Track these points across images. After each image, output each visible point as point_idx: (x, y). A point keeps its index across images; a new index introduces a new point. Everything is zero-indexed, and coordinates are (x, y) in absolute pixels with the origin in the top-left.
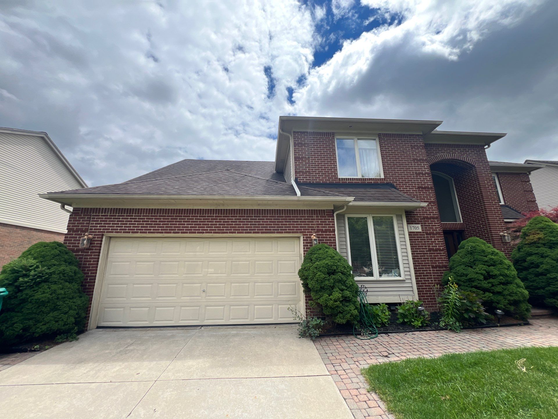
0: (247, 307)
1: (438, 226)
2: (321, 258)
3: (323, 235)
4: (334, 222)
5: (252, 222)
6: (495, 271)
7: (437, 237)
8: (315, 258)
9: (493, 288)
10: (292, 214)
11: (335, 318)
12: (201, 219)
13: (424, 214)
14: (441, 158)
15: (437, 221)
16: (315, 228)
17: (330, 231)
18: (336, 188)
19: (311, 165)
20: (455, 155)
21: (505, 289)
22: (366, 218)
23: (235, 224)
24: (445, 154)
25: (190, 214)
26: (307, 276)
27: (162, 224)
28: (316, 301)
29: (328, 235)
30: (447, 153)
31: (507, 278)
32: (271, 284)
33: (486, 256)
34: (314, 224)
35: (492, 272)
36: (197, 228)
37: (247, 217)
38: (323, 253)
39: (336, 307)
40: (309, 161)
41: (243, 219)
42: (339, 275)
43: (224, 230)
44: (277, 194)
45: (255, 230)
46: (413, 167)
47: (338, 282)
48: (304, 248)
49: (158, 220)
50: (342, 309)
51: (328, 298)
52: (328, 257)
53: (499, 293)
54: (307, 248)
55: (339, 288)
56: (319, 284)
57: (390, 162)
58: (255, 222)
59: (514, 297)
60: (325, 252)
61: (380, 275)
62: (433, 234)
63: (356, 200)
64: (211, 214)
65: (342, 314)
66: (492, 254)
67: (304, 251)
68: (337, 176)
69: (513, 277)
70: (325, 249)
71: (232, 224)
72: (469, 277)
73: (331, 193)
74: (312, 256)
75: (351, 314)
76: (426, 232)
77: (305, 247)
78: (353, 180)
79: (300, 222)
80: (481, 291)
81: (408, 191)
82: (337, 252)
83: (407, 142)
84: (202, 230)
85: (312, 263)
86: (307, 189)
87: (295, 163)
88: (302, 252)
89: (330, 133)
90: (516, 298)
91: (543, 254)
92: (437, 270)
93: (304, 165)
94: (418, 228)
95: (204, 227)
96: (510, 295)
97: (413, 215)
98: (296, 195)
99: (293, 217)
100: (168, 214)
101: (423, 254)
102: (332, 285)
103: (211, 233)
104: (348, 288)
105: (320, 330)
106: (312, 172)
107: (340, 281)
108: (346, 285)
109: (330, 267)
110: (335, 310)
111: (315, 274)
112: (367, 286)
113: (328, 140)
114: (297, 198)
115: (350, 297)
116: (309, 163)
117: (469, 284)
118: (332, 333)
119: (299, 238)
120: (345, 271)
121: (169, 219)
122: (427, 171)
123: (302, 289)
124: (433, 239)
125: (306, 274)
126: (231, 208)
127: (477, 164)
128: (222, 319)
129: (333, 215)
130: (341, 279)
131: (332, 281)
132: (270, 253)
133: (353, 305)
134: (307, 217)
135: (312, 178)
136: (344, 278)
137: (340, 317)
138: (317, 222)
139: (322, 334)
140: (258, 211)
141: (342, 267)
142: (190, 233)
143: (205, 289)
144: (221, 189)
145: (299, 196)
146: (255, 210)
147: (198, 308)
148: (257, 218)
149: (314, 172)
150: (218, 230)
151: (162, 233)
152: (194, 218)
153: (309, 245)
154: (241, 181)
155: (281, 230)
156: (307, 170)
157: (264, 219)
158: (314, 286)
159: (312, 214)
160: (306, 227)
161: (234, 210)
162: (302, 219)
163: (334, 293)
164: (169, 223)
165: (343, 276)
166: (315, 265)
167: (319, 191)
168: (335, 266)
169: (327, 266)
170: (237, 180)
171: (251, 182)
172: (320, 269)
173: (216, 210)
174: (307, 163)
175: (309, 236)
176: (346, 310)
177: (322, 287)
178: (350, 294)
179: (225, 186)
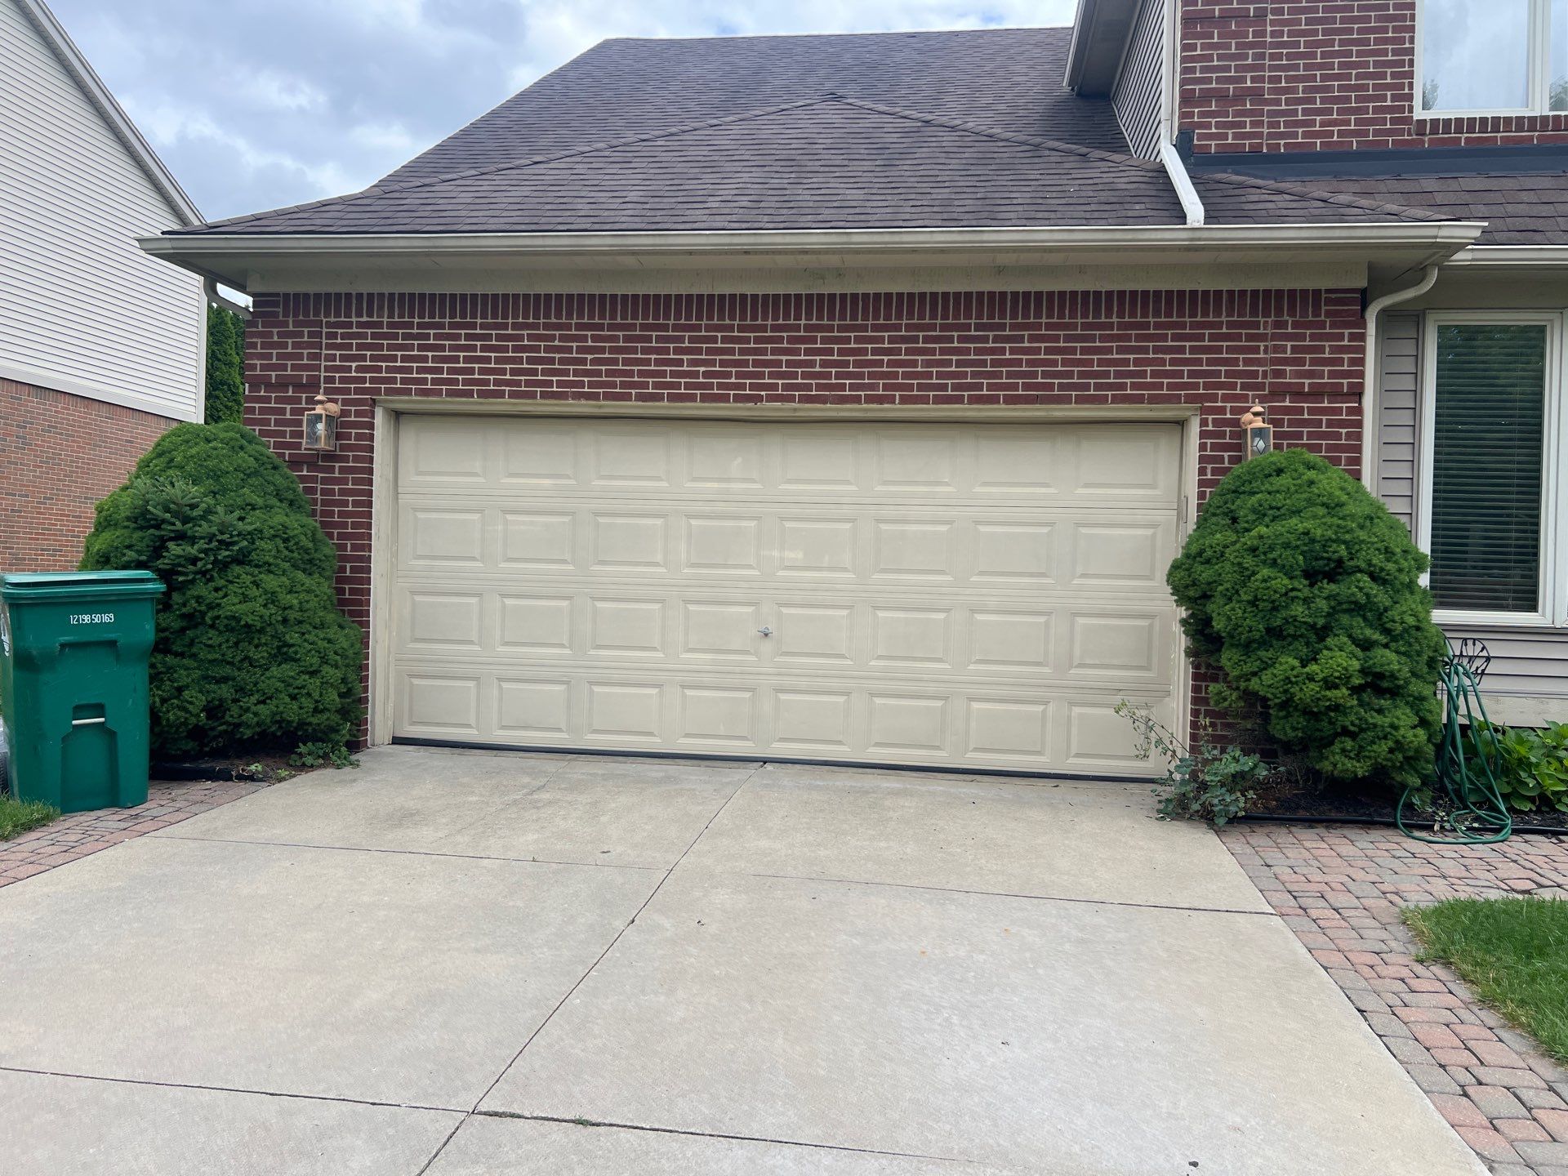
0: (939, 703)
2: (1278, 509)
3: (1300, 411)
4: (1362, 350)
5: (967, 351)
8: (1254, 511)
10: (1157, 314)
11: (1322, 754)
12: (747, 340)
16: (1265, 377)
17: (1336, 394)
18: (1398, 177)
19: (1273, 57)
22: (1542, 330)
23: (890, 363)
25: (699, 317)
26: (1209, 584)
27: (593, 362)
28: (1243, 685)
29: (1324, 411)
32: (1042, 619)
34: (1258, 362)
36: (733, 380)
37: (943, 328)
38: (1293, 489)
39: (1329, 708)
40: (1263, 34)
41: (927, 340)
42: (1359, 581)
43: (842, 387)
44: (1088, 215)
45: (979, 387)
47: (1348, 611)
48: (1202, 471)
49: (575, 345)
50: (1357, 722)
51: (1295, 672)
52: (1314, 504)
54: (1214, 471)
55: (1350, 636)
56: (1261, 615)
58: (978, 351)
60: (1300, 486)
63: (1498, 236)
64: (787, 316)
65: (1354, 739)
67: (1201, 483)
68: (1411, 109)
70: (1301, 469)
71: (880, 363)
73: (1364, 202)
74: (1238, 502)
75: (1397, 742)
77: (1209, 467)
78: (1496, 129)
79: (1194, 350)
82: (1360, 489)
84: (753, 387)
85: (1237, 532)
86: (1241, 186)
87: (1185, 48)
88: (1192, 489)
93: (1233, 57)
95: (761, 375)
98: (1182, 218)
99: (1157, 326)
100: (613, 316)
102: (1321, 622)
103: (791, 399)
104: (1395, 639)
105: (1251, 795)
106: (1272, 91)
107: (1356, 608)
108: (1388, 626)
109: (1317, 547)
110: (1325, 723)
111: (1246, 575)
112: (1494, 650)
114: (1184, 235)
115: (1401, 676)
116: (1263, 45)
118: (1302, 814)
119: (1181, 424)
120: (1390, 566)
121: (615, 339)
123: (1181, 641)
125: (1205, 574)
126: (871, 289)
128: (840, 743)
129: (1363, 317)
130: (1363, 600)
131: (1323, 605)
132: (1043, 490)
133: (1408, 710)
134: (1230, 325)
135: (1271, 125)
136: (1381, 596)
137: (1343, 750)
138: (1276, 349)
139: (1255, 813)
140: (996, 302)
141: (1378, 549)
142: (704, 398)
143: (771, 628)
144: (827, 198)
145: (1196, 225)
146: (980, 294)
147: (747, 695)
148: (991, 334)
149: (1286, 91)
150: (819, 387)
151: (595, 397)
152: (719, 335)
153: (1226, 455)
154: (911, 156)
155: (1098, 387)
156: (1249, 84)
157: (1021, 339)
158: (1237, 626)
159: (1254, 313)
160: (1218, 374)
161: (888, 296)
162: (1201, 338)
163: (1325, 652)
164: (621, 356)
165: (1375, 586)
166: (1249, 539)
167: (1302, 197)
168: (1345, 542)
169: (1305, 545)
170: (890, 151)
171: (958, 156)
172: (1271, 556)
173: (809, 297)
174: (1252, 45)
175: (1228, 416)
176: (1375, 725)
177: (1274, 628)
178: (1399, 663)
179: (842, 185)
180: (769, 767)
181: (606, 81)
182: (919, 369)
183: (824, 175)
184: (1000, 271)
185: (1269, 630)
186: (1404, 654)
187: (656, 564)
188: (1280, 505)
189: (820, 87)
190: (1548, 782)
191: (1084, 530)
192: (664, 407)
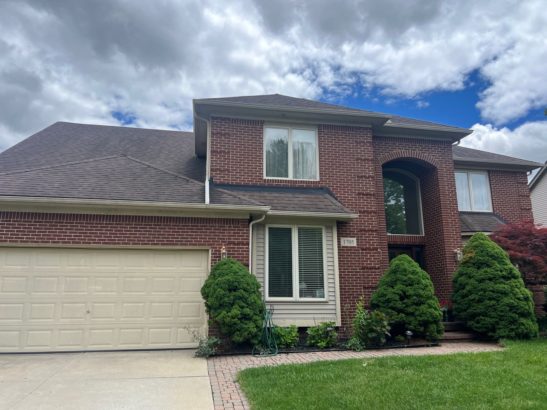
0: (141, 330)
1: (376, 240)
2: (224, 273)
3: (235, 248)
4: (249, 233)
5: (151, 231)
6: (410, 291)
7: (373, 253)
8: (219, 274)
9: (406, 309)
10: (201, 223)
11: (233, 336)
12: (88, 227)
13: (362, 226)
14: (397, 155)
15: (376, 235)
16: (227, 239)
17: (243, 244)
18: (259, 192)
19: (232, 162)
20: (414, 152)
21: (417, 310)
22: (290, 228)
23: (129, 234)
24: (402, 151)
25: (73, 220)
26: (208, 293)
27: (38, 232)
28: (214, 319)
29: (240, 248)
30: (405, 149)
31: (420, 299)
32: (171, 304)
33: (406, 276)
34: (225, 236)
35: (408, 292)
36: (83, 238)
37: (145, 225)
38: (227, 268)
39: (233, 324)
40: (229, 156)
41: (140, 228)
42: (241, 291)
43: (115, 240)
45: (154, 241)
46: (355, 168)
47: (238, 299)
48: (212, 263)
49: (33, 227)
50: (240, 327)
51: (225, 315)
52: (231, 272)
53: (412, 314)
54: (214, 263)
55: (238, 305)
56: (218, 301)
57: (328, 162)
58: (154, 231)
59: (423, 317)
60: (229, 268)
61: (300, 296)
62: (370, 249)
64: (100, 221)
65: (239, 332)
66: (413, 273)
67: (212, 266)
68: (263, 177)
69: (426, 297)
70: (230, 263)
71: (127, 234)
72: (387, 297)
74: (216, 272)
75: (250, 332)
76: (361, 248)
78: (281, 182)
79: (209, 232)
80: (396, 311)
81: (346, 197)
83: (352, 136)
84: (88, 240)
85: (215, 279)
87: (211, 158)
88: (210, 268)
89: (258, 121)
90: (424, 318)
91: (470, 274)
92: (368, 292)
93: (223, 161)
94: (351, 242)
95: (91, 236)
96: (421, 316)
97: (349, 226)
98: (204, 201)
99: (201, 226)
100: (46, 219)
101: (356, 272)
102: (232, 302)
103: (100, 243)
104: (249, 306)
105: (216, 348)
106: (232, 170)
107: (240, 298)
108: (248, 302)
109: (231, 283)
110: (233, 328)
111: (215, 290)
112: (275, 307)
113: (255, 130)
114: (205, 206)
115: (251, 314)
116: (229, 159)
117: (387, 305)
118: (230, 353)
119: (208, 251)
120: (248, 287)
121: (46, 225)
122: (372, 173)
123: (205, 308)
124: (369, 255)
125: (207, 291)
126: (125, 214)
127: (440, 165)
128: (110, 344)
129: (249, 226)
130: (242, 296)
131: (232, 297)
132: (172, 268)
133: (253, 324)
134: (218, 227)
135: (232, 178)
136: (246, 295)
137: (237, 335)
138: (229, 233)
139: (218, 353)
140: (159, 219)
141: (246, 283)
142: (73, 243)
143: (90, 310)
144: (114, 189)
145: (207, 204)
146: (155, 217)
147: (81, 331)
148: (158, 227)
149: (235, 170)
150: (108, 240)
151: (38, 242)
152: (79, 225)
153: (217, 259)
154: (141, 177)
155: (185, 241)
156: (226, 168)
157: (165, 229)
158: (213, 304)
159: (224, 224)
160: (215, 239)
161: (130, 216)
162: (211, 229)
163: (232, 310)
164: (47, 231)
165: (244, 292)
166: (216, 282)
167: (235, 197)
168: (237, 282)
169: (228, 283)
170: (136, 175)
171: (155, 178)
172: (221, 286)
173: (107, 216)
174: (227, 159)
175: (218, 249)
176: (244, 328)
177: (221, 304)
178: (250, 311)
179: (120, 185)
180: (86, 353)
181: (55, 138)
182: (138, 236)
183: (115, 181)
184: (160, 211)
185: (220, 305)
186: (252, 309)
187: (54, 292)
188: (224, 272)
189: (124, 147)
190: (288, 340)
191: (183, 279)
192: (61, 245)
